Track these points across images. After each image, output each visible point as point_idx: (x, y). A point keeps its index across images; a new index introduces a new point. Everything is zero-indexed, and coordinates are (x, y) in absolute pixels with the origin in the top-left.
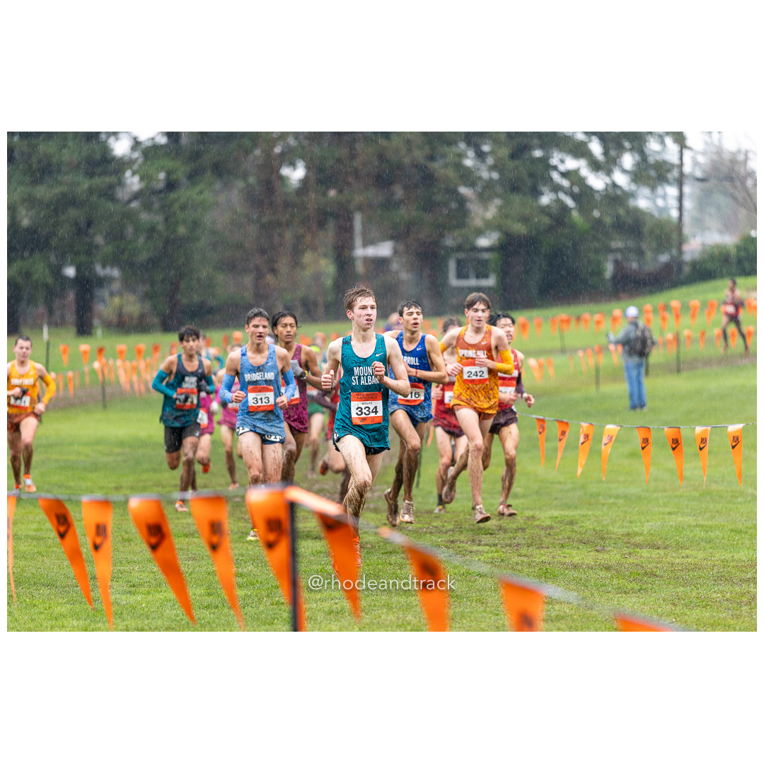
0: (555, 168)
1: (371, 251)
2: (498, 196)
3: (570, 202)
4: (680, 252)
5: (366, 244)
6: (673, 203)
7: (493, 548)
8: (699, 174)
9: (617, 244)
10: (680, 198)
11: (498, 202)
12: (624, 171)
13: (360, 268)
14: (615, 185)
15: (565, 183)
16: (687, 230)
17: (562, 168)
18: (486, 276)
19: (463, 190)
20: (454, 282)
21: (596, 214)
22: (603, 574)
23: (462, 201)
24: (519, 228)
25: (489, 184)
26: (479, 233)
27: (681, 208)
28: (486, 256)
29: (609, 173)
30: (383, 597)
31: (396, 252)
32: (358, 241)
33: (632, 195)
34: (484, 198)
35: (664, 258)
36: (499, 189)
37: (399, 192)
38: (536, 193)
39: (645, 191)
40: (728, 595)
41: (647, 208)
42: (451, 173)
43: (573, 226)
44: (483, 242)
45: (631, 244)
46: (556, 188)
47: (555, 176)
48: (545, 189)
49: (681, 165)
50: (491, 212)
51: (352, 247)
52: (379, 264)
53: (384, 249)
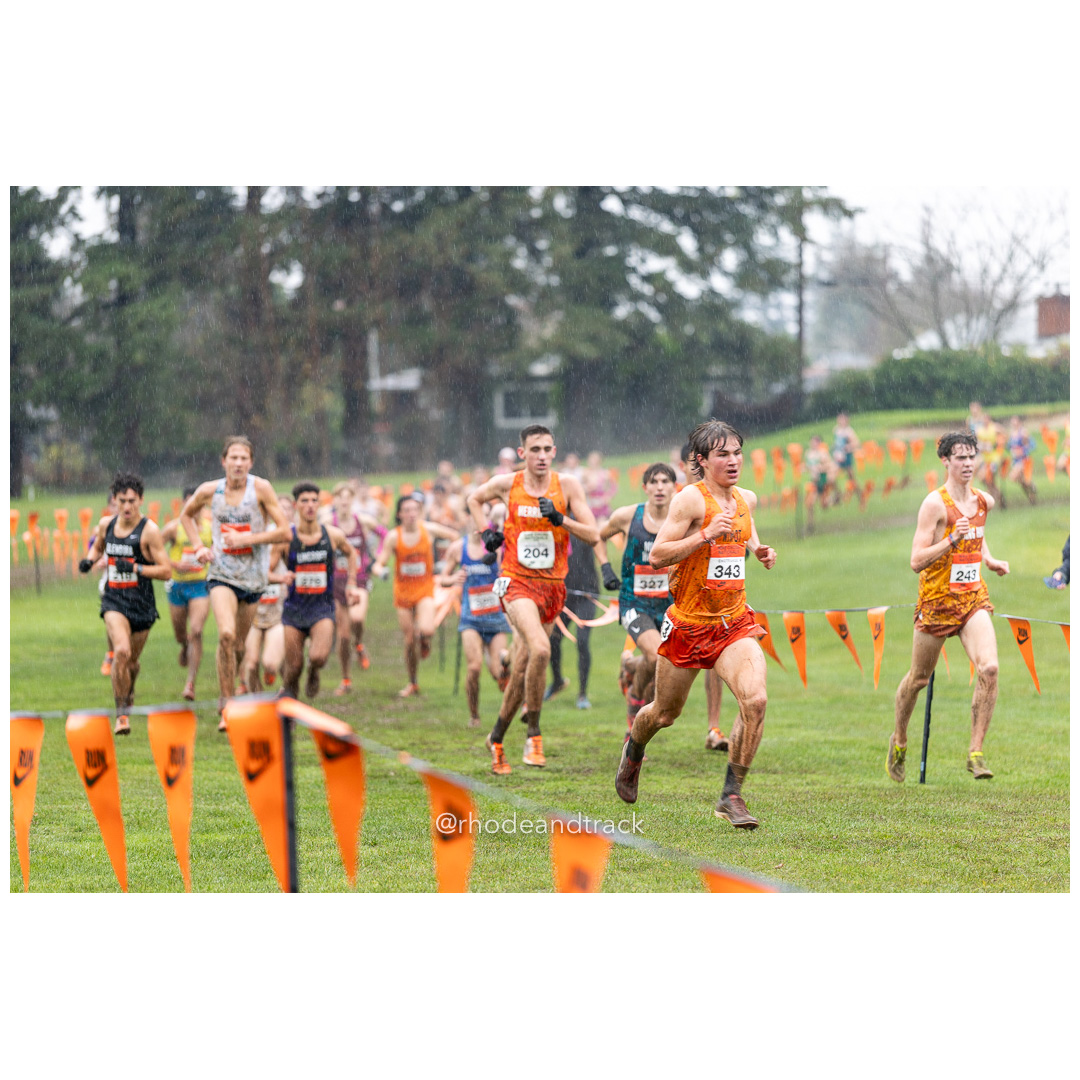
0: (634, 270)
1: (392, 382)
2: (559, 307)
3: (653, 315)
4: (801, 381)
5: (385, 371)
6: (790, 314)
7: (557, 775)
8: (824, 275)
9: (716, 370)
10: (800, 308)
11: (558, 316)
12: (726, 274)
13: (377, 405)
14: (712, 292)
15: (647, 289)
16: (809, 350)
17: (644, 269)
18: (544, 414)
19: (513, 300)
20: (502, 422)
21: (689, 330)
22: (701, 807)
23: (511, 314)
24: (587, 351)
25: (546, 293)
26: (535, 356)
27: (800, 322)
28: (544, 387)
29: (705, 275)
30: (411, 842)
31: (424, 382)
32: (374, 369)
33: (736, 304)
34: (540, 311)
35: (779, 388)
36: (560, 299)
37: (427, 303)
38: (609, 305)
39: (753, 299)
40: (868, 834)
41: (756, 323)
42: (496, 278)
43: (658, 347)
44: (540, 369)
45: (736, 370)
46: (636, 297)
47: (634, 281)
48: (620, 297)
49: (800, 265)
50: (549, 330)
51: (366, 377)
52: (402, 400)
53: (409, 380)
